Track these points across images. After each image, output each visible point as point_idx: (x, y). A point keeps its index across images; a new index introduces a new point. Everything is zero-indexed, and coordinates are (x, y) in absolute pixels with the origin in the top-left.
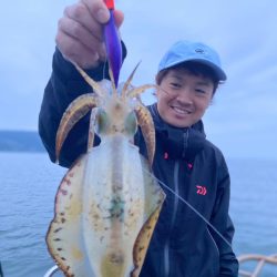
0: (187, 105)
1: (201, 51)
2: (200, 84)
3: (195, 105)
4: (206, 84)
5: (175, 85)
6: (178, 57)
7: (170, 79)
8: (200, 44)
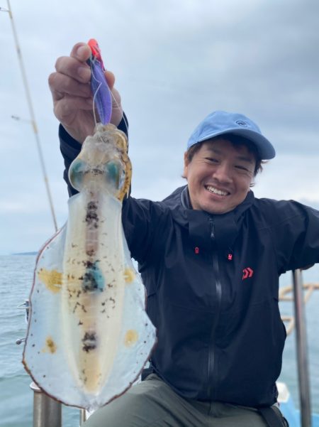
0: (226, 184)
1: (242, 124)
2: (242, 159)
3: (235, 184)
4: (248, 160)
5: (211, 159)
6: (216, 128)
7: (205, 152)
8: (241, 116)
